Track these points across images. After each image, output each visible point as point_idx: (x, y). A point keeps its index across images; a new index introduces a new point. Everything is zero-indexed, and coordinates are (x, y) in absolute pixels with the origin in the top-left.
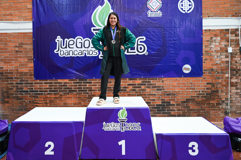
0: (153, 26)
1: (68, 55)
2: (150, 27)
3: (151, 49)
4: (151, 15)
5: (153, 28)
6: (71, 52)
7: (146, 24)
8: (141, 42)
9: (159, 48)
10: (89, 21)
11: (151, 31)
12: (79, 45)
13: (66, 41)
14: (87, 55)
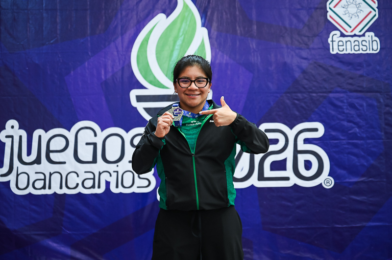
0: (350, 87)
1: (44, 187)
2: (339, 89)
3: (344, 168)
4: (341, 48)
5: (351, 91)
6: (56, 179)
7: (324, 80)
8: (307, 141)
9: (372, 162)
10: (123, 68)
11: (342, 102)
12: (86, 153)
13: (40, 137)
14: (113, 189)
